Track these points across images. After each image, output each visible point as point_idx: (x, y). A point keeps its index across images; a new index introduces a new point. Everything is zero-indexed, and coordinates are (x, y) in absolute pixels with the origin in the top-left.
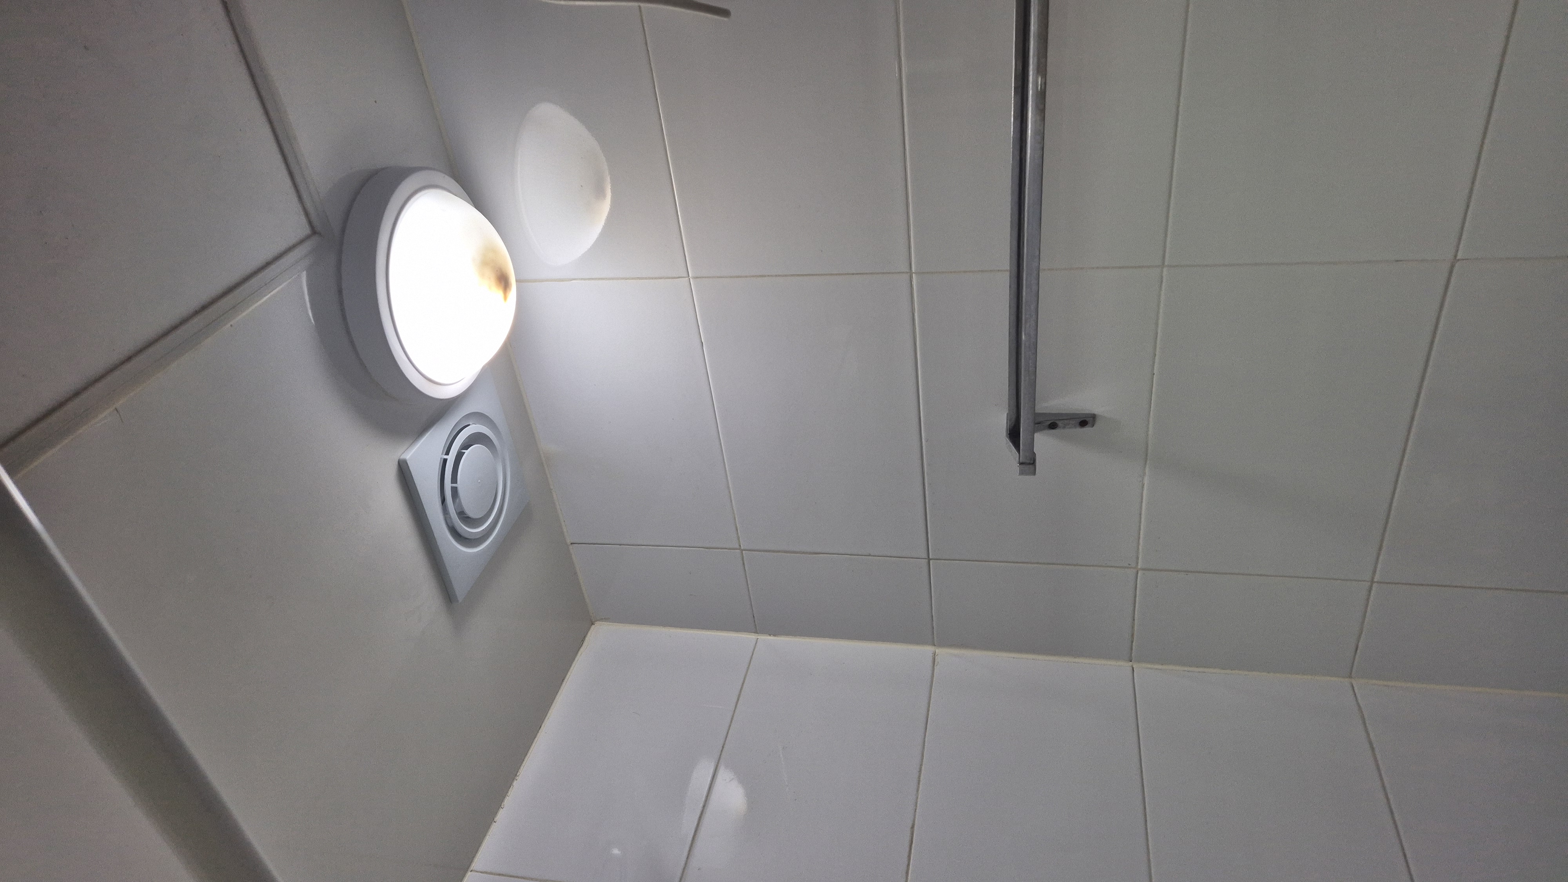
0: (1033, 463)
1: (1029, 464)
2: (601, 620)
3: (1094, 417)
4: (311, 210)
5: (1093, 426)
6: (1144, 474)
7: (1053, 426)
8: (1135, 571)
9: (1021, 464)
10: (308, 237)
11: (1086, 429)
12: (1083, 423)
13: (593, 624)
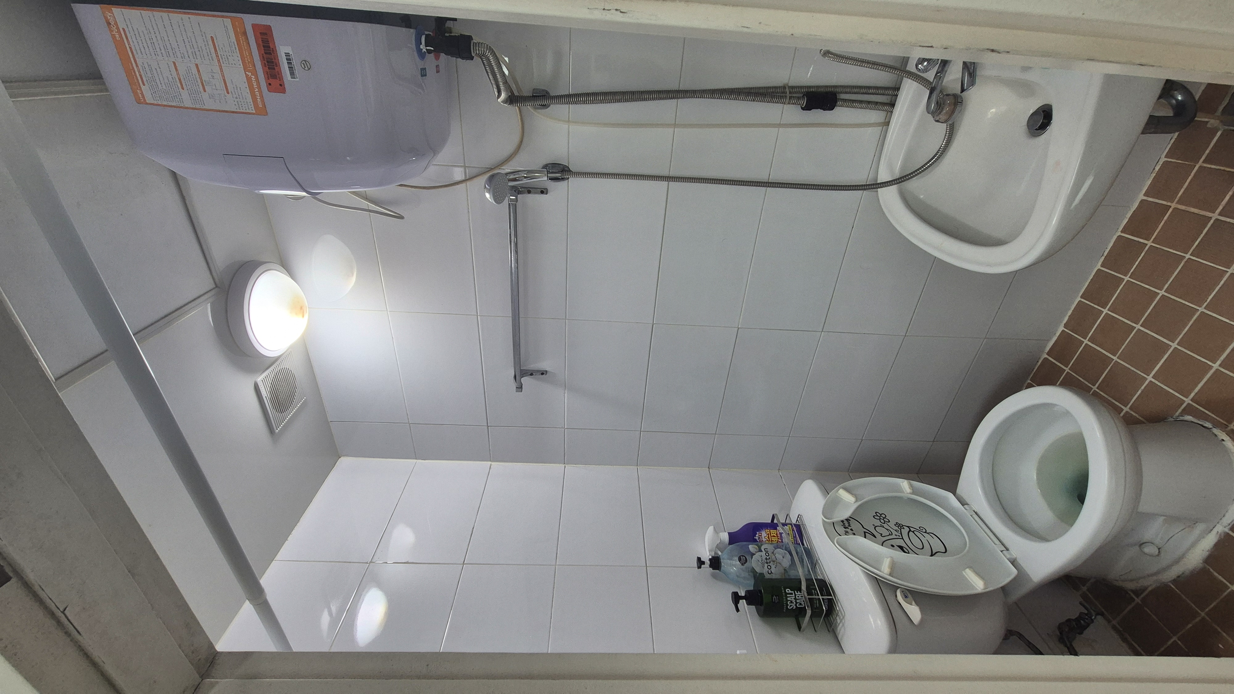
0: (521, 387)
1: (520, 388)
2: (343, 456)
3: (546, 371)
4: (216, 277)
5: (546, 375)
6: (565, 393)
7: (532, 374)
8: (564, 429)
9: (517, 388)
10: (214, 288)
11: (544, 376)
12: (542, 374)
13: (340, 458)
